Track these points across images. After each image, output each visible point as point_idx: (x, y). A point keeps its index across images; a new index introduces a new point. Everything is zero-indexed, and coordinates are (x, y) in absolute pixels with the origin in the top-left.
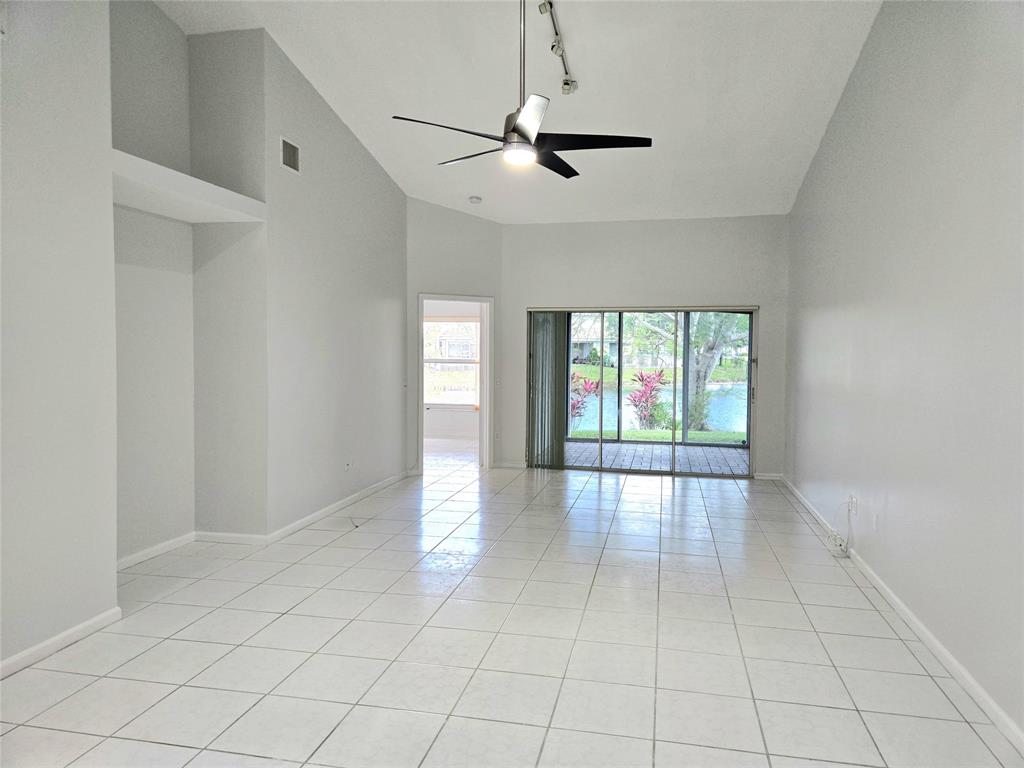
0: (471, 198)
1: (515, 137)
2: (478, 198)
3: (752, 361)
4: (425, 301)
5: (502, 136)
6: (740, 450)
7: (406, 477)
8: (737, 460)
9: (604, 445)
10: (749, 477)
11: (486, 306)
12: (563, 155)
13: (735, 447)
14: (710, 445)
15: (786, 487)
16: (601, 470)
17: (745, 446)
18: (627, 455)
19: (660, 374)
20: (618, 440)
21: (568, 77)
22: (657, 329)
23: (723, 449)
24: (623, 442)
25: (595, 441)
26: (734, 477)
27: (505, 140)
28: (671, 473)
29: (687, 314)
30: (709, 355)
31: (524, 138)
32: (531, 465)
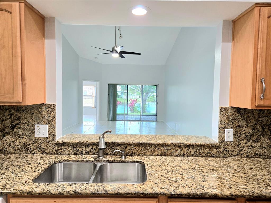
0: (95, 58)
1: (115, 51)
2: (97, 58)
3: (157, 96)
4: (84, 82)
5: (112, 50)
6: (154, 116)
7: (79, 123)
8: (154, 118)
9: (125, 116)
10: (157, 121)
11: (98, 83)
12: (123, 55)
13: (153, 116)
14: (148, 115)
15: (164, 123)
16: (125, 121)
17: (156, 115)
18: (129, 117)
19: (136, 100)
20: (127, 115)
21: (121, 35)
22: (135, 89)
23: (151, 116)
24: (129, 115)
25: (123, 115)
26: (153, 121)
27: (112, 51)
28: (140, 121)
29: (143, 85)
30: (146, 95)
31: (117, 52)
32: (108, 120)
